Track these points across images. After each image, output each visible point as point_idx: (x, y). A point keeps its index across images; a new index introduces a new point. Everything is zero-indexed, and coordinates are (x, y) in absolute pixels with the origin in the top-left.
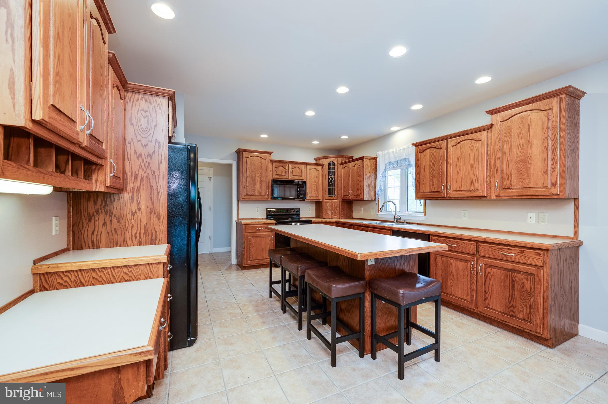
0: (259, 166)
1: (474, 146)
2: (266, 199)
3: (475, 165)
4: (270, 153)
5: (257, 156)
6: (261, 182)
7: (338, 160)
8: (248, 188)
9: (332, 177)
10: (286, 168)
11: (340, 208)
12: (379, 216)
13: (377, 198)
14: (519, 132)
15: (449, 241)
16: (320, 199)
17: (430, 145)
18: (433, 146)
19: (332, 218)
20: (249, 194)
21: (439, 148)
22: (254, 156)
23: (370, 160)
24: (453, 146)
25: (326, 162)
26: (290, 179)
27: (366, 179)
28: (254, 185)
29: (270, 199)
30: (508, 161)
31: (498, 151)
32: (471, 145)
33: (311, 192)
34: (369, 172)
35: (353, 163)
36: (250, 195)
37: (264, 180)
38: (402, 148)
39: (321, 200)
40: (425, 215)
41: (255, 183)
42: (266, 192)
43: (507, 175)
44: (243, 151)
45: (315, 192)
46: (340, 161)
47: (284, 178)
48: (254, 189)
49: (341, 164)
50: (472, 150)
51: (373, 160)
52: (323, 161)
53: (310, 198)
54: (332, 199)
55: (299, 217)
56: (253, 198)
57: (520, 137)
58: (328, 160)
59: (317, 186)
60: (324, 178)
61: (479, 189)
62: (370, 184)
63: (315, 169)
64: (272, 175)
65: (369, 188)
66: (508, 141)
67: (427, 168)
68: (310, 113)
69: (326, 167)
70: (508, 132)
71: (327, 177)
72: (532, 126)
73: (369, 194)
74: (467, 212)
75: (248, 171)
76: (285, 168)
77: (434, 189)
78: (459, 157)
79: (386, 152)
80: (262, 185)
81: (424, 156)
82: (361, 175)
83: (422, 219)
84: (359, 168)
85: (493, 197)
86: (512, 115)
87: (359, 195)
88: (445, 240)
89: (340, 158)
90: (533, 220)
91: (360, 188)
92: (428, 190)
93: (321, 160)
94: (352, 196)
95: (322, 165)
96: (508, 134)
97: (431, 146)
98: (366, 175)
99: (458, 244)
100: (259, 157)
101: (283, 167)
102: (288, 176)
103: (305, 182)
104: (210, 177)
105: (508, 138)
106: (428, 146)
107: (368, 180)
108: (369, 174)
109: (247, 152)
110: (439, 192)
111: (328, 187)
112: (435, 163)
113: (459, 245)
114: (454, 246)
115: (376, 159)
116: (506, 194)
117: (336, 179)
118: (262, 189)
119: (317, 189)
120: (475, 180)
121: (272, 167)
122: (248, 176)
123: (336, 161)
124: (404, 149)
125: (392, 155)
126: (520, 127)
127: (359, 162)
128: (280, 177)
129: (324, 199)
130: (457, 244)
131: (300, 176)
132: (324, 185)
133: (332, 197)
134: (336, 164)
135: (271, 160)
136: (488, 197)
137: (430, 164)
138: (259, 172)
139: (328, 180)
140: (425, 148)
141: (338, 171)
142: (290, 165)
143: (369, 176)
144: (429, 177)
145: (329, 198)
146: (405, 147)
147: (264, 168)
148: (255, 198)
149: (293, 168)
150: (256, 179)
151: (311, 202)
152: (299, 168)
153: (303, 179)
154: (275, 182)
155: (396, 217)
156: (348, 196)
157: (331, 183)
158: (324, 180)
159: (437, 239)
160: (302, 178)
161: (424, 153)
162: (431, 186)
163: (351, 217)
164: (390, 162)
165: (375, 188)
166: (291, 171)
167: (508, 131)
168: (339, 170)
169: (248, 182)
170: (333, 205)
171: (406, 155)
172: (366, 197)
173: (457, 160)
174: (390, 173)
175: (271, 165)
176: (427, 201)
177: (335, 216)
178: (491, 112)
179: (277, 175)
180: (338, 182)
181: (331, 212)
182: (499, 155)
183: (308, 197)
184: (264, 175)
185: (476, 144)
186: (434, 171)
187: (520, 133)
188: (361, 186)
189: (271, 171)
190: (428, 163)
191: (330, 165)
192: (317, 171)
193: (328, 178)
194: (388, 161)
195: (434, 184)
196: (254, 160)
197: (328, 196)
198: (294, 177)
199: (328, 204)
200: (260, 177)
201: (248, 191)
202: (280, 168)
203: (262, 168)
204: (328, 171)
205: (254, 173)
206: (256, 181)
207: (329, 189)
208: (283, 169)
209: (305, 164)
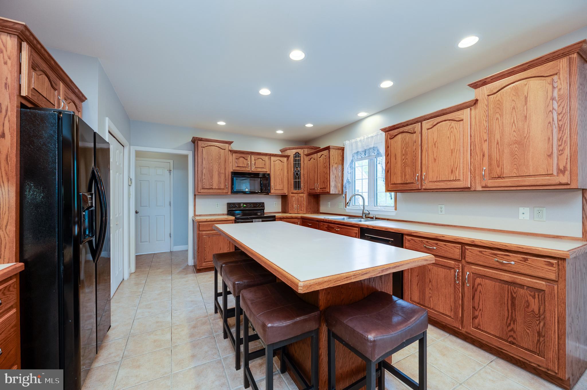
0: (217, 157)
1: (454, 128)
2: (226, 193)
3: (455, 151)
4: (230, 143)
5: (214, 146)
6: (219, 174)
7: (304, 151)
8: (204, 181)
9: (297, 169)
10: (248, 160)
11: (307, 201)
12: (347, 211)
13: (344, 191)
14: (512, 106)
15: (427, 242)
16: (285, 192)
17: (401, 130)
18: (405, 131)
19: (299, 213)
20: (206, 187)
21: (412, 132)
22: (212, 146)
23: (337, 150)
24: (428, 129)
25: (291, 153)
26: (252, 171)
27: (332, 171)
28: (212, 177)
29: (229, 193)
30: (498, 143)
31: (485, 132)
32: (450, 127)
33: (276, 185)
34: (336, 163)
35: (319, 154)
36: (207, 189)
37: (223, 172)
38: (370, 136)
39: (287, 194)
40: (396, 209)
41: (213, 175)
42: (225, 185)
43: (497, 161)
44: (198, 140)
45: (280, 185)
46: (306, 153)
47: (246, 170)
48: (212, 183)
49: (307, 155)
50: (452, 132)
51: (340, 150)
52: (288, 153)
53: (275, 192)
54: (298, 192)
55: (264, 212)
56: (211, 192)
57: (514, 113)
58: (294, 151)
59: (282, 179)
60: (289, 171)
61: (461, 178)
62: (336, 175)
63: (280, 161)
64: (232, 167)
65: (336, 181)
66: (497, 119)
67: (399, 155)
68: (265, 92)
69: (292, 159)
70: (498, 108)
71: (293, 169)
72: (531, 98)
73: (336, 186)
74: (443, 206)
75: (204, 163)
76: (247, 160)
77: (407, 180)
78: (436, 142)
79: (353, 141)
80: (220, 177)
81: (395, 142)
82: (328, 166)
83: (393, 214)
84: (325, 158)
85: (479, 188)
86: (503, 86)
87: (325, 188)
88: (422, 241)
89: (306, 149)
90: (527, 216)
91: (326, 181)
92: (399, 181)
93: (286, 152)
94: (318, 190)
95: (288, 157)
96: (498, 110)
97: (403, 130)
98: (333, 166)
99: (438, 246)
100: (217, 147)
101: (244, 158)
102: (250, 167)
103: (269, 175)
104: (170, 170)
105: (498, 116)
106: (399, 131)
107: (335, 172)
108: (335, 166)
109: (203, 141)
110: (412, 183)
111: (294, 180)
112: (407, 150)
113: (440, 247)
114: (434, 249)
115: (343, 149)
116: (496, 185)
117: (302, 172)
118: (220, 182)
119: (283, 182)
120: (456, 168)
121: (232, 158)
122: (204, 168)
123: (302, 152)
124: (372, 137)
125: (359, 144)
126: (513, 100)
127: (325, 152)
128: (241, 169)
129: (290, 193)
130: (436, 246)
131: (264, 168)
132: (289, 178)
134: (302, 155)
135: (231, 151)
136: (473, 189)
137: (402, 152)
138: (217, 164)
139: (294, 172)
140: (396, 134)
141: (304, 163)
142: (252, 156)
143: (336, 168)
144: (401, 167)
145: (295, 191)
146: (374, 134)
147: (222, 159)
148: (213, 192)
149: (256, 159)
150: (214, 171)
151: (277, 196)
152: (262, 160)
153: (267, 172)
154: (236, 174)
155: (364, 212)
156: (314, 189)
157: (297, 176)
158: (289, 173)
159: (412, 239)
160: (266, 170)
161: (395, 138)
162: (404, 177)
163: (318, 212)
164: (358, 152)
165: (343, 180)
166: (253, 162)
167: (498, 106)
168: (305, 161)
169: (204, 174)
170: (299, 199)
171: (374, 144)
172: (333, 190)
173: (433, 145)
174: (358, 164)
175: (231, 155)
176: (399, 194)
177: (301, 210)
178: (475, 86)
179: (238, 167)
180: (304, 175)
181: (298, 206)
182: (486, 137)
183: (272, 191)
184: (223, 167)
185: (456, 124)
186: (407, 159)
187: (514, 108)
188: (327, 178)
189: (230, 163)
190: (400, 151)
191: (296, 157)
192: (283, 163)
193: (294, 171)
194: (355, 151)
195: (407, 175)
196: (212, 150)
197: (294, 190)
198: (257, 169)
199: (294, 198)
200: (218, 169)
201: (204, 184)
202: (242, 159)
203: (220, 159)
204: (294, 163)
205: (212, 164)
206: (214, 174)
207: (295, 183)
208: (245, 161)
209: (269, 156)
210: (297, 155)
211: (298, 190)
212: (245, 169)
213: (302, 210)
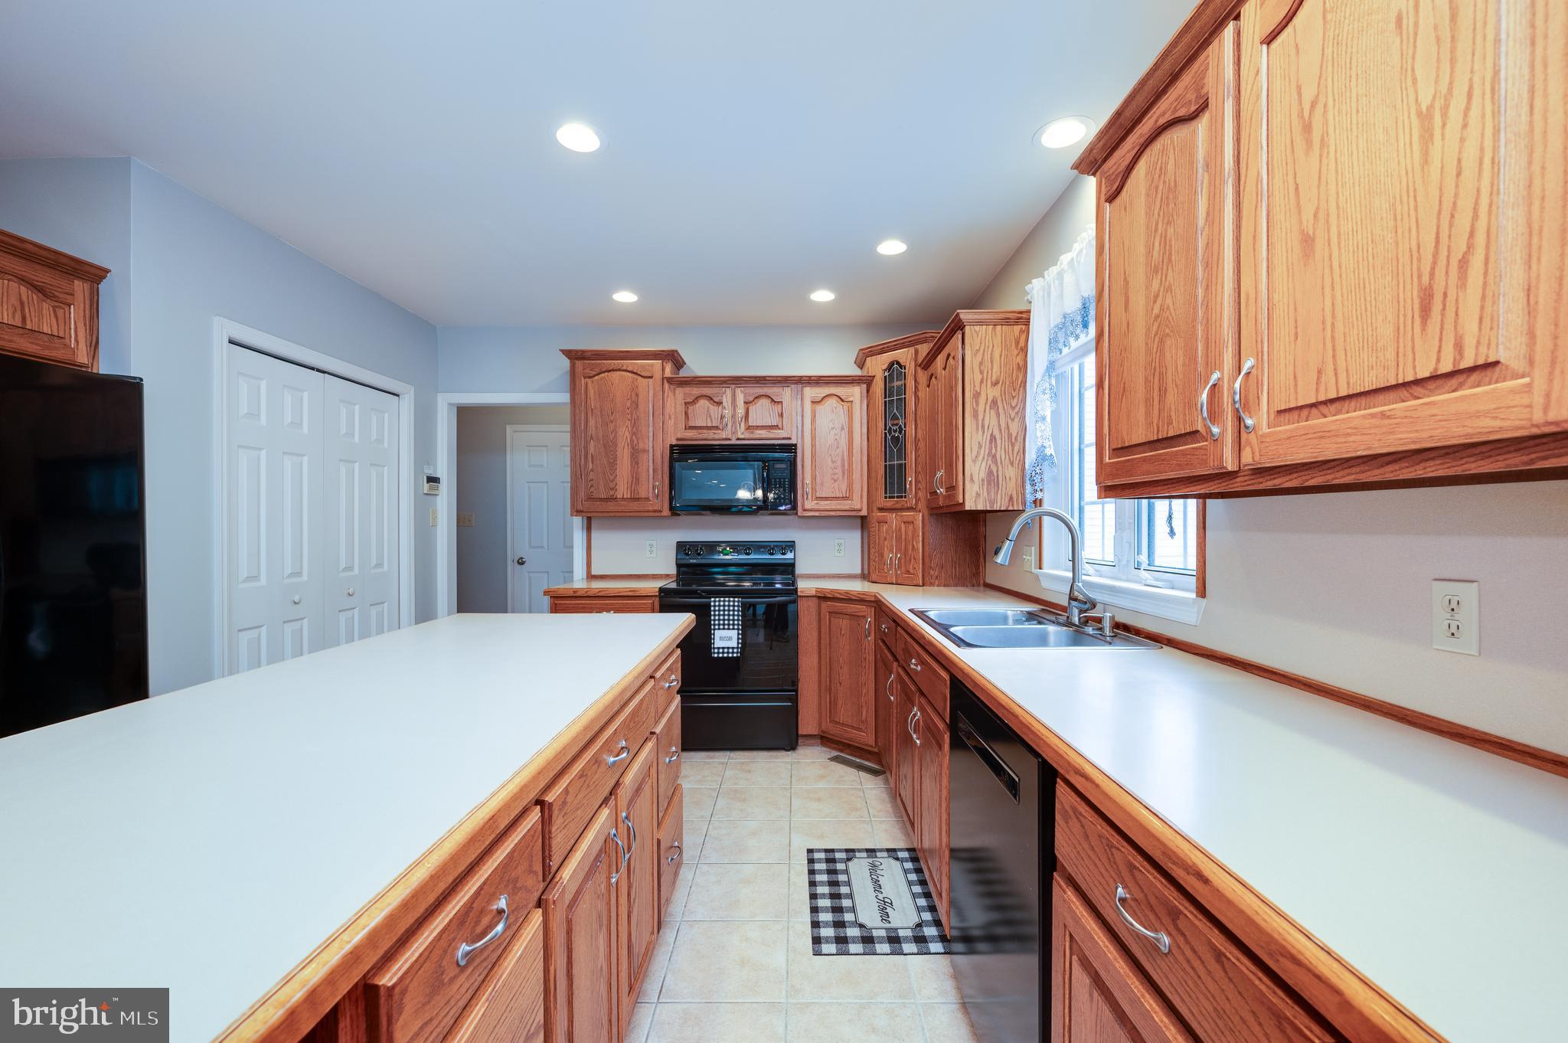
0: (629, 404)
2: (655, 511)
4: (668, 356)
5: (619, 370)
6: (634, 454)
7: (914, 351)
8: (592, 476)
9: (896, 422)
10: (725, 404)
11: (926, 540)
12: (1043, 582)
16: (858, 507)
18: (1168, 117)
19: (899, 581)
20: (595, 495)
21: (1194, 107)
22: (613, 370)
23: (999, 327)
25: (877, 366)
26: (739, 439)
27: (975, 415)
28: (614, 465)
29: (666, 512)
34: (995, 384)
36: (601, 500)
39: (867, 513)
40: (1202, 592)
41: (615, 459)
42: (655, 488)
44: (577, 359)
45: (835, 481)
46: (921, 357)
47: (716, 437)
48: (613, 481)
49: (925, 364)
51: (1016, 323)
52: (870, 366)
53: (816, 507)
54: (897, 506)
55: (793, 573)
56: (615, 509)
58: (885, 359)
59: (842, 460)
60: (870, 430)
61: (1510, 349)
63: (836, 400)
64: (675, 433)
65: (994, 456)
67: (1139, 278)
68: (578, 137)
69: (878, 387)
71: (881, 424)
73: (992, 480)
75: (592, 422)
76: (720, 403)
77: (1170, 422)
80: (637, 463)
82: (957, 398)
83: (1184, 616)
87: (954, 488)
93: (867, 363)
94: (941, 496)
95: (869, 381)
98: (978, 397)
100: (629, 372)
101: (710, 399)
102: (730, 428)
103: (795, 445)
108: (993, 392)
109: (589, 359)
110: (1196, 436)
111: (886, 462)
115: (1024, 320)
117: (910, 430)
118: (638, 480)
119: (847, 472)
121: (673, 403)
122: (592, 438)
123: (908, 360)
128: (701, 436)
129: (875, 509)
131: (776, 427)
133: (897, 502)
134: (910, 369)
135: (669, 380)
137: (1150, 253)
138: (628, 423)
139: (886, 433)
141: (916, 396)
142: (738, 391)
143: (994, 402)
145: (889, 503)
149: (751, 399)
150: (619, 445)
152: (772, 400)
153: (790, 439)
154: (683, 453)
155: (1077, 595)
156: (935, 493)
157: (894, 447)
158: (872, 438)
160: (782, 433)
162: (1156, 402)
164: (1064, 318)
168: (917, 389)
169: (592, 456)
170: (900, 530)
172: (978, 495)
175: (671, 394)
177: (908, 572)
179: (690, 428)
180: (916, 441)
181: (896, 556)
183: (808, 504)
186: (1170, 287)
189: (670, 418)
191: (891, 378)
192: (848, 406)
193: (885, 429)
194: (1058, 316)
195: (1170, 387)
196: (612, 385)
197: (886, 498)
198: (753, 433)
199: (885, 527)
200: (631, 438)
201: (592, 486)
202: (703, 403)
203: (637, 406)
204: (885, 402)
205: (612, 425)
206: (619, 453)
207: (889, 470)
208: (713, 409)
209: (796, 383)
210: (895, 369)
211: (898, 497)
212: (715, 434)
213: (911, 571)
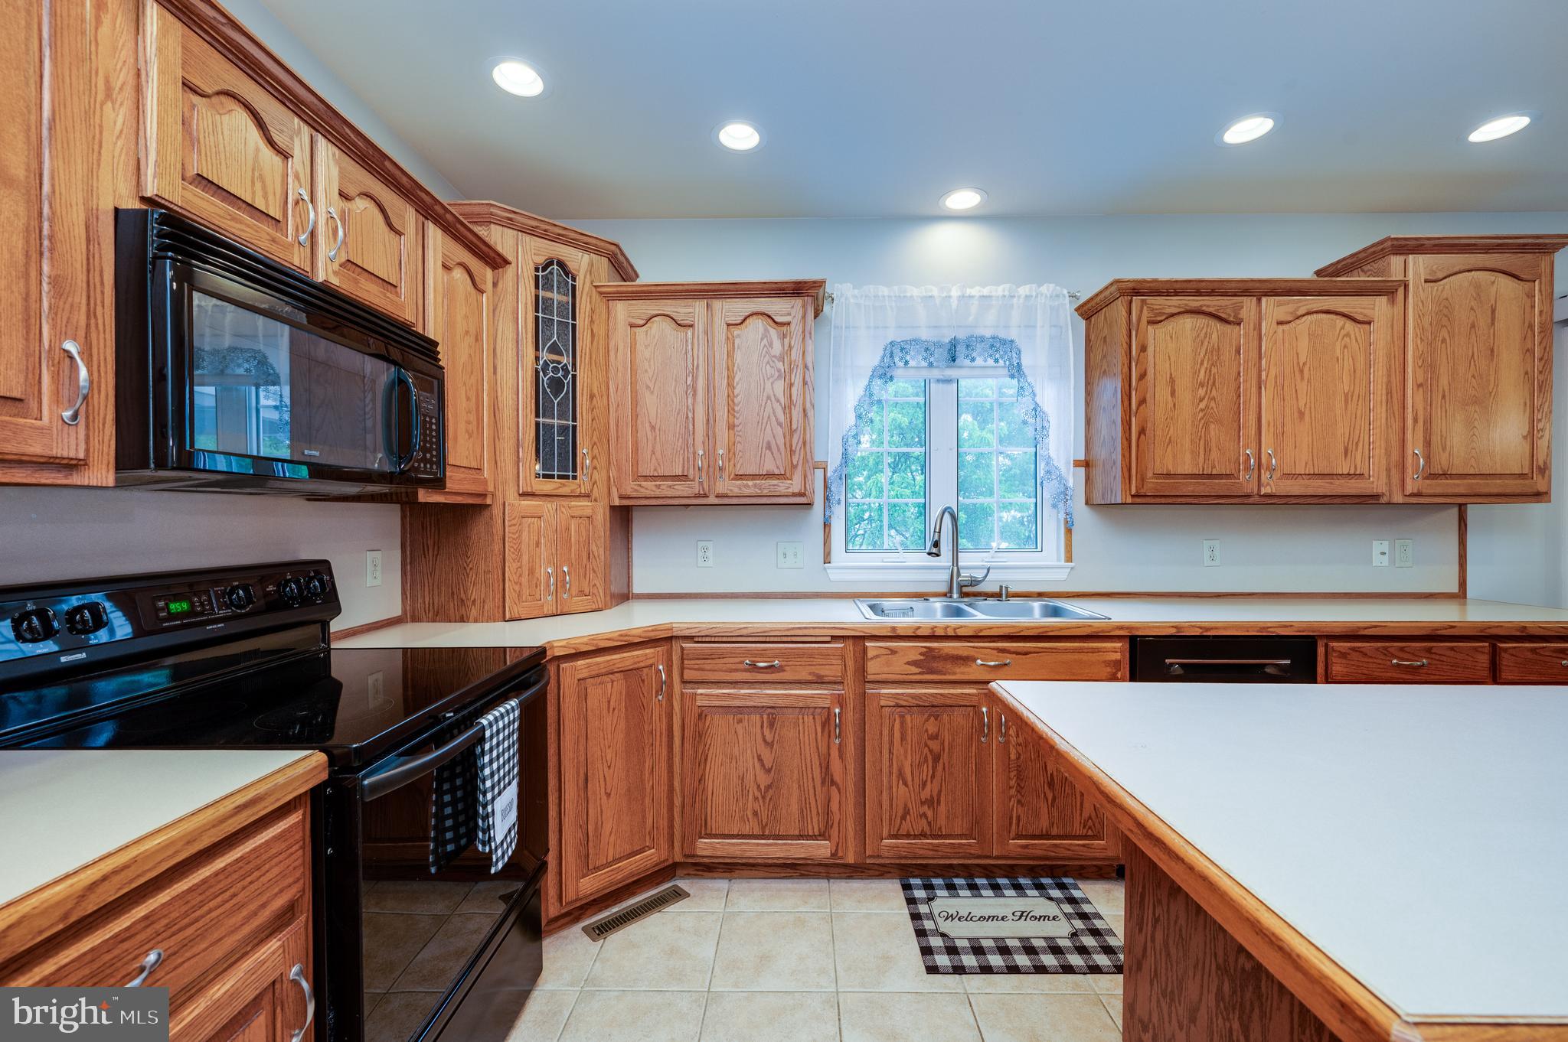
1: (1353, 336)
3: (1355, 398)
7: (592, 263)
9: (558, 357)
12: (832, 576)
14: (1470, 321)
17: (1192, 301)
18: (1204, 309)
21: (1231, 319)
24: (1280, 323)
30: (1444, 397)
31: (1420, 364)
32: (1343, 332)
43: (1442, 436)
49: (622, 294)
50: (1345, 347)
57: (1474, 336)
60: (506, 356)
66: (1444, 341)
67: (1184, 383)
70: (1446, 316)
71: (528, 357)
72: (1501, 314)
77: (1214, 467)
78: (1304, 364)
84: (783, 335)
85: (1398, 498)
87: (782, 477)
92: (1187, 468)
96: (1445, 321)
97: (1198, 304)
105: (1444, 333)
106: (1186, 305)
110: (1229, 476)
111: (537, 418)
112: (1214, 370)
116: (1439, 491)
117: (585, 382)
120: (1357, 443)
126: (1472, 309)
127: (785, 307)
133: (561, 485)
134: (582, 285)
136: (1384, 500)
137: (1196, 373)
139: (537, 372)
140: (1172, 310)
141: (595, 334)
144: (1192, 420)
145: (546, 485)
156: (684, 477)
157: (554, 397)
161: (1168, 325)
162: (1199, 454)
167: (1445, 311)
168: (595, 325)
170: (568, 529)
173: (1297, 373)
182: (1420, 376)
185: (1356, 329)
186: (1213, 399)
187: (1473, 326)
190: (1187, 368)
191: (547, 283)
193: (538, 367)
195: (1214, 449)
197: (538, 477)
199: (536, 523)
204: (537, 320)
210: (555, 275)
211: (560, 477)
